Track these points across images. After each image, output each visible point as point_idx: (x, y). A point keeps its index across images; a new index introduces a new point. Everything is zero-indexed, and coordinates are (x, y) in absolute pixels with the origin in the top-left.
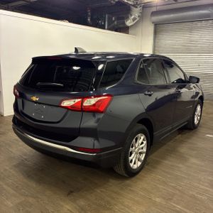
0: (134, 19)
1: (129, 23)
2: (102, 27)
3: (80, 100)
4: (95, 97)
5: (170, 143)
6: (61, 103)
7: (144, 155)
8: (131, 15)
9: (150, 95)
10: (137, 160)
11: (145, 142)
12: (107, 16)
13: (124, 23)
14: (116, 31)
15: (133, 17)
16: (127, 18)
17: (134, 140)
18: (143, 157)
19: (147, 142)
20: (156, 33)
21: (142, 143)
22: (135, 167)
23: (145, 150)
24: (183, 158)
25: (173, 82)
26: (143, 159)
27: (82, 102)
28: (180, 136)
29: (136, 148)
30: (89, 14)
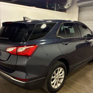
0: (68, 5)
1: (66, 7)
2: (53, 10)
3: (15, 48)
4: (27, 46)
5: (81, 70)
6: (6, 49)
7: (63, 79)
8: (67, 3)
9: (66, 44)
10: (57, 83)
11: (63, 72)
12: (55, 4)
13: (64, 7)
14: (60, 11)
15: (68, 4)
16: (65, 5)
17: (55, 72)
18: (62, 81)
19: (65, 72)
20: (79, 11)
21: (61, 73)
22: (56, 87)
23: (63, 77)
24: (88, 81)
25: (85, 36)
26: (62, 82)
27: (17, 49)
28: (88, 66)
29: (57, 76)
30: (47, 3)
